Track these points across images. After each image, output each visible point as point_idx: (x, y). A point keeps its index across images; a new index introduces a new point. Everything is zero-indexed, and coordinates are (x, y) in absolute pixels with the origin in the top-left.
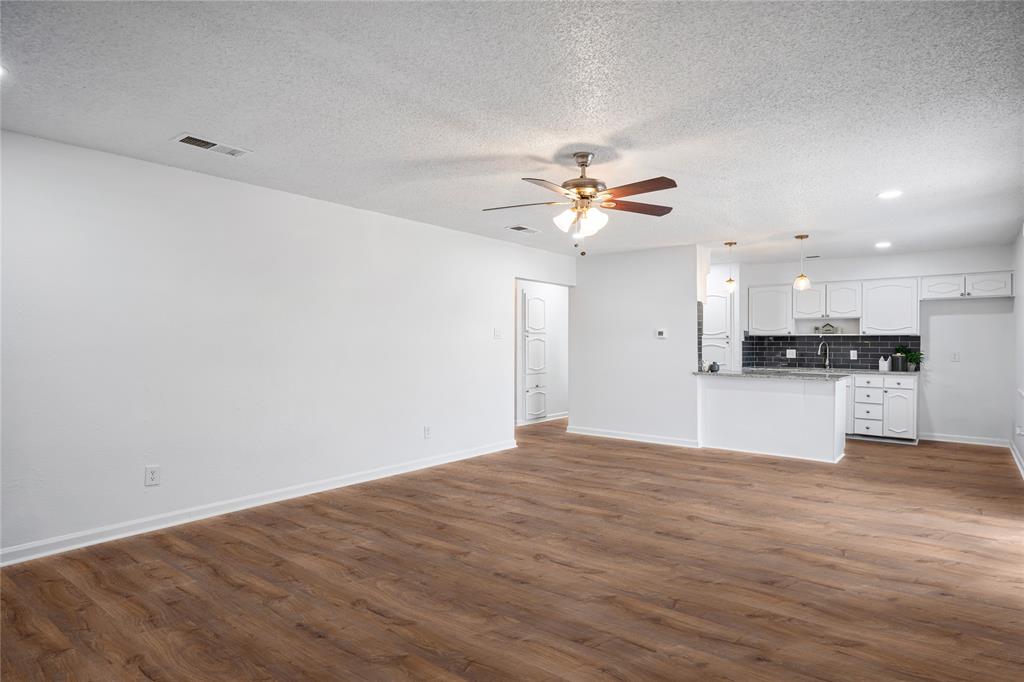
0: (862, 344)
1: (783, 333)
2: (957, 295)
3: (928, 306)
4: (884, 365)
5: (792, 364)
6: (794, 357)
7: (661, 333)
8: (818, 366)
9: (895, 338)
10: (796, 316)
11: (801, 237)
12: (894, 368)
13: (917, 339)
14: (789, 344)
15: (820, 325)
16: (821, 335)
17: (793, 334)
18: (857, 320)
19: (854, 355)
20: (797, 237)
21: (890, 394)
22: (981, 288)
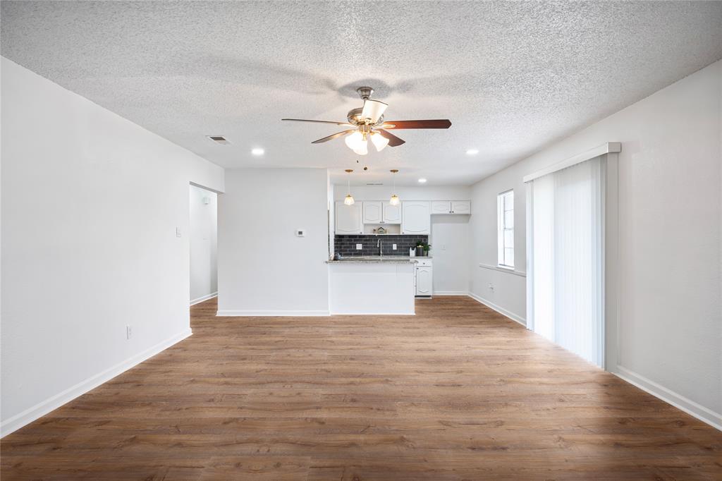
0: (399, 240)
1: (358, 233)
2: (448, 212)
3: (435, 218)
4: (412, 253)
5: (359, 253)
6: (361, 249)
7: (300, 233)
8: (375, 254)
9: (416, 236)
10: (364, 222)
11: (394, 171)
12: (417, 254)
13: (426, 237)
14: (358, 240)
15: (376, 228)
16: (377, 234)
17: (363, 234)
18: (399, 225)
19: (395, 247)
20: (392, 171)
21: (421, 269)
22: (459, 209)
